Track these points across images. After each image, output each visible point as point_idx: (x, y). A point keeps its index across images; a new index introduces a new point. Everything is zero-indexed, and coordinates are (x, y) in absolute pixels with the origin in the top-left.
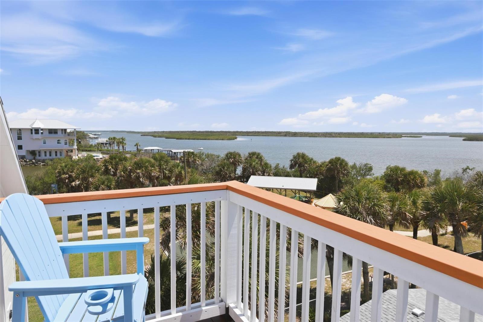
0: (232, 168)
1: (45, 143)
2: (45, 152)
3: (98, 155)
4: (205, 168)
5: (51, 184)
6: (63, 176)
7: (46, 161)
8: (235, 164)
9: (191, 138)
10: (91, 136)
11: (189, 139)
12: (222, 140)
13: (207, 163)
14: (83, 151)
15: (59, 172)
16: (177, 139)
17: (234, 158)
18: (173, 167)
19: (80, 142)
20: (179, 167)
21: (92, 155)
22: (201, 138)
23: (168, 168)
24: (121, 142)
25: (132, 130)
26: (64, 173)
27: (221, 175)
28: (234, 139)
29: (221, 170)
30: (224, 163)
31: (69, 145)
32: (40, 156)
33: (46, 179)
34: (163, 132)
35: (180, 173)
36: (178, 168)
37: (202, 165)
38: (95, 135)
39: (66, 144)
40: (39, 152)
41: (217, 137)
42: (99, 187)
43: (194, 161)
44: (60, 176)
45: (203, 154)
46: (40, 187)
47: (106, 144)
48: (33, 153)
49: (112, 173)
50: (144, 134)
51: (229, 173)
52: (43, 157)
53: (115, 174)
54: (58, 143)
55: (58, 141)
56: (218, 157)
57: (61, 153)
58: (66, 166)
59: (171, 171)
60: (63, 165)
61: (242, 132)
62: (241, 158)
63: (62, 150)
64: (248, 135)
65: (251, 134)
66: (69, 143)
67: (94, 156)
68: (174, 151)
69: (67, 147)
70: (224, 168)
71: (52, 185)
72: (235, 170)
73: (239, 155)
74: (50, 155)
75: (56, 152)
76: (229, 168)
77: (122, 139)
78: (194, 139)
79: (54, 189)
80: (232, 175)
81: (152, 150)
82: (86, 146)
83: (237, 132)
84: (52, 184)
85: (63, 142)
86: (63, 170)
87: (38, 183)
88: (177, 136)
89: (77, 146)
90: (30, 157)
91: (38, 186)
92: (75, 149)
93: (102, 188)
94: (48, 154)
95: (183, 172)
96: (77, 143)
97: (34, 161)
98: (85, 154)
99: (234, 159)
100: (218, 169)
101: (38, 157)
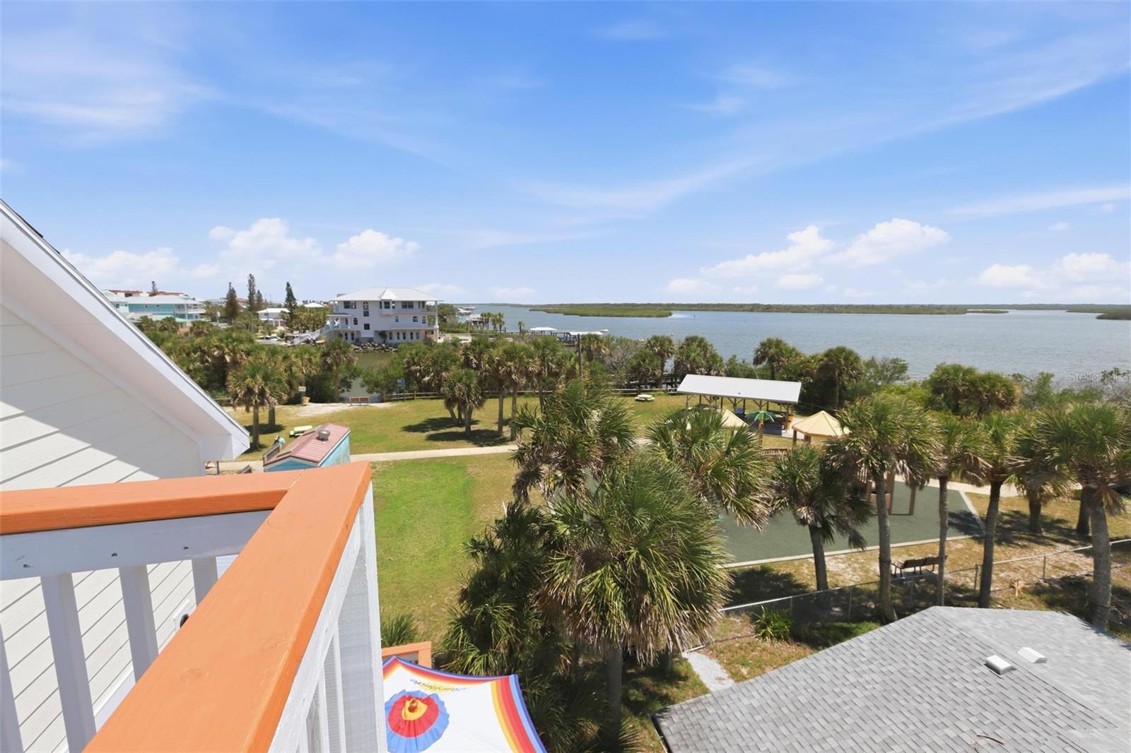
0: (657, 362)
1: (397, 321)
2: (398, 334)
3: (465, 338)
4: (616, 360)
5: (397, 378)
6: (413, 368)
7: (399, 346)
8: (662, 355)
9: (601, 314)
10: (462, 311)
11: (598, 316)
12: (649, 316)
13: (619, 354)
14: (448, 332)
15: (408, 362)
16: (581, 315)
17: (662, 346)
18: (563, 358)
19: (445, 320)
20: (573, 359)
21: (457, 338)
22: (617, 314)
23: (555, 360)
24: (498, 320)
25: (518, 303)
26: (415, 364)
27: (639, 373)
28: (667, 316)
29: (639, 365)
30: (645, 354)
31: (429, 324)
32: (391, 338)
33: (391, 372)
34: (562, 305)
35: (573, 367)
36: (570, 360)
37: (611, 355)
38: (467, 309)
39: (424, 323)
40: (390, 333)
41: (640, 313)
42: (455, 385)
43: (599, 349)
44: (409, 367)
45: (613, 339)
46: (383, 382)
47: (480, 322)
48: (382, 334)
49: (474, 366)
50: (534, 309)
51: (652, 369)
52: (395, 340)
53: (478, 367)
54: (414, 321)
55: (414, 317)
56: (637, 344)
57: (417, 334)
58: (417, 354)
59: (559, 365)
60: (414, 352)
61: (680, 304)
62: (673, 346)
63: (419, 330)
64: (690, 310)
65: (695, 308)
66: (429, 320)
67: (461, 340)
68: (573, 333)
69: (426, 327)
70: (644, 361)
71: (398, 381)
72: (663, 365)
73: (670, 342)
74: (404, 338)
75: (412, 334)
76: (652, 361)
77: (500, 314)
78: (606, 316)
79: (400, 385)
80: (657, 373)
81: (542, 332)
82: (452, 326)
83: (673, 305)
84: (399, 378)
85: (420, 319)
86: (413, 359)
87: (381, 377)
88: (581, 312)
89: (439, 324)
90: (378, 340)
91: (382, 380)
92: (436, 330)
93: (459, 387)
94: (401, 336)
95: (577, 367)
96: (439, 320)
97: (384, 345)
98: (449, 337)
99: (661, 348)
100: (635, 363)
101: (388, 341)
